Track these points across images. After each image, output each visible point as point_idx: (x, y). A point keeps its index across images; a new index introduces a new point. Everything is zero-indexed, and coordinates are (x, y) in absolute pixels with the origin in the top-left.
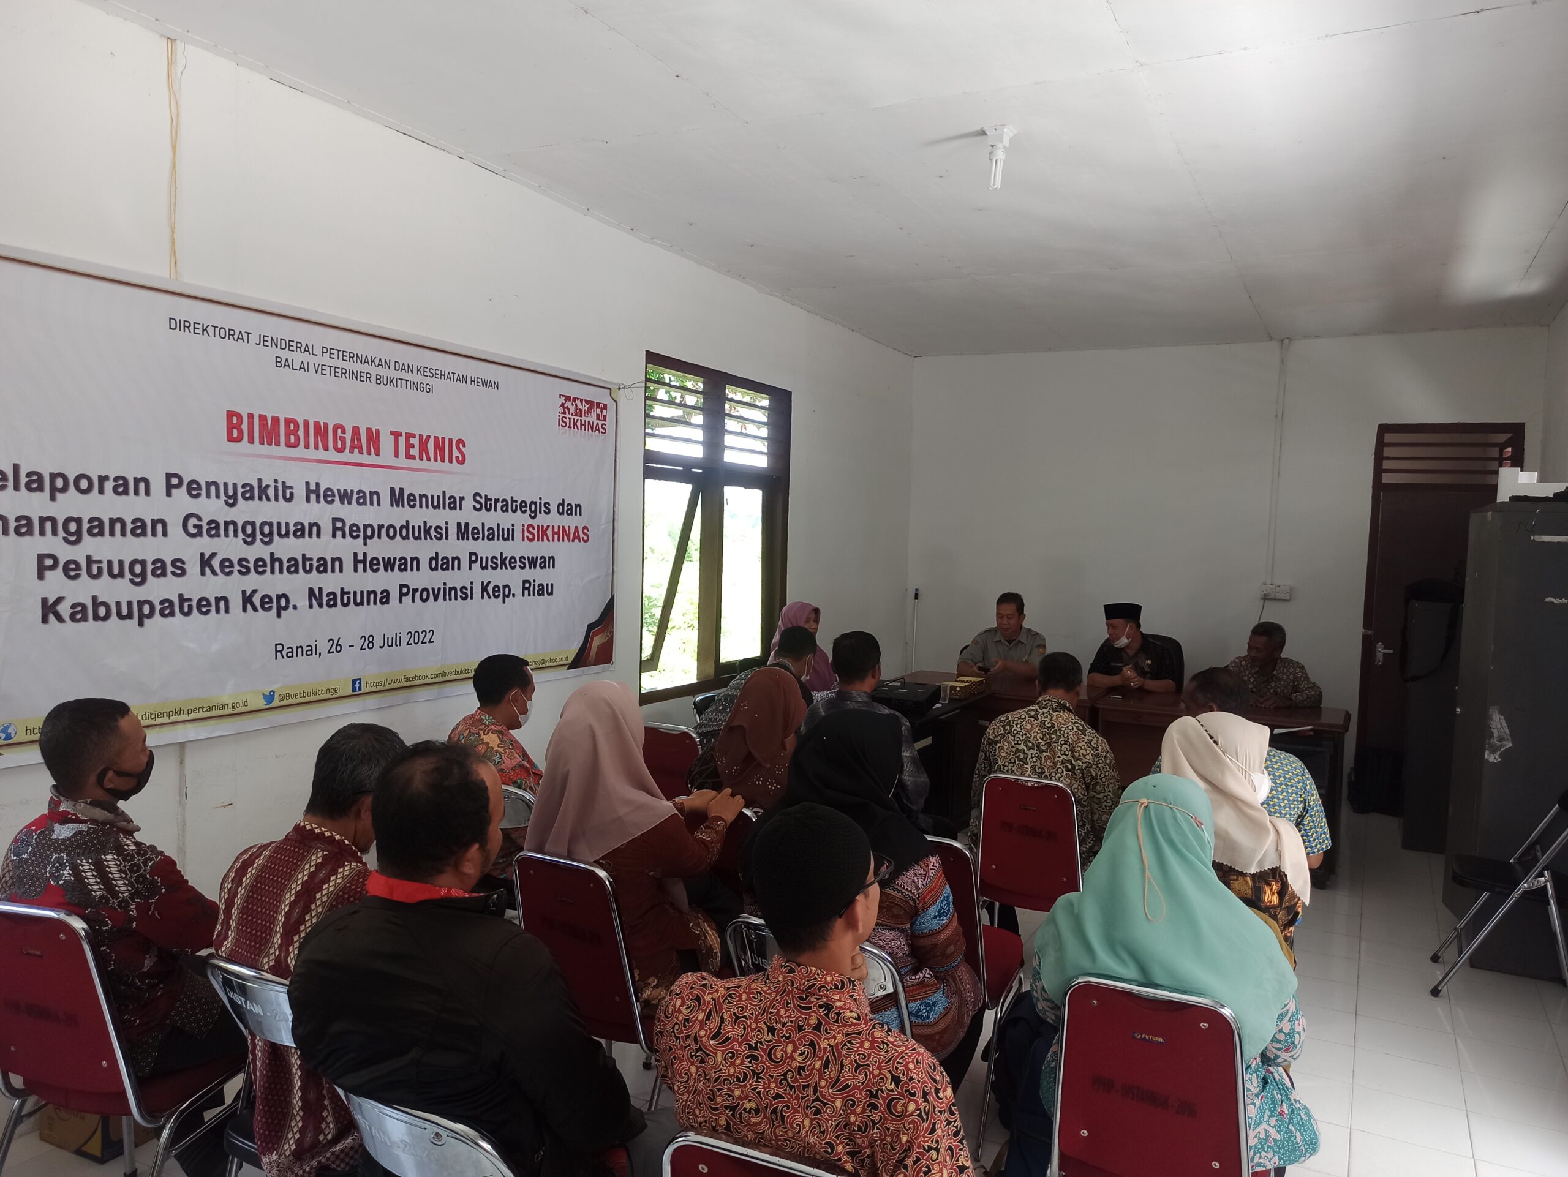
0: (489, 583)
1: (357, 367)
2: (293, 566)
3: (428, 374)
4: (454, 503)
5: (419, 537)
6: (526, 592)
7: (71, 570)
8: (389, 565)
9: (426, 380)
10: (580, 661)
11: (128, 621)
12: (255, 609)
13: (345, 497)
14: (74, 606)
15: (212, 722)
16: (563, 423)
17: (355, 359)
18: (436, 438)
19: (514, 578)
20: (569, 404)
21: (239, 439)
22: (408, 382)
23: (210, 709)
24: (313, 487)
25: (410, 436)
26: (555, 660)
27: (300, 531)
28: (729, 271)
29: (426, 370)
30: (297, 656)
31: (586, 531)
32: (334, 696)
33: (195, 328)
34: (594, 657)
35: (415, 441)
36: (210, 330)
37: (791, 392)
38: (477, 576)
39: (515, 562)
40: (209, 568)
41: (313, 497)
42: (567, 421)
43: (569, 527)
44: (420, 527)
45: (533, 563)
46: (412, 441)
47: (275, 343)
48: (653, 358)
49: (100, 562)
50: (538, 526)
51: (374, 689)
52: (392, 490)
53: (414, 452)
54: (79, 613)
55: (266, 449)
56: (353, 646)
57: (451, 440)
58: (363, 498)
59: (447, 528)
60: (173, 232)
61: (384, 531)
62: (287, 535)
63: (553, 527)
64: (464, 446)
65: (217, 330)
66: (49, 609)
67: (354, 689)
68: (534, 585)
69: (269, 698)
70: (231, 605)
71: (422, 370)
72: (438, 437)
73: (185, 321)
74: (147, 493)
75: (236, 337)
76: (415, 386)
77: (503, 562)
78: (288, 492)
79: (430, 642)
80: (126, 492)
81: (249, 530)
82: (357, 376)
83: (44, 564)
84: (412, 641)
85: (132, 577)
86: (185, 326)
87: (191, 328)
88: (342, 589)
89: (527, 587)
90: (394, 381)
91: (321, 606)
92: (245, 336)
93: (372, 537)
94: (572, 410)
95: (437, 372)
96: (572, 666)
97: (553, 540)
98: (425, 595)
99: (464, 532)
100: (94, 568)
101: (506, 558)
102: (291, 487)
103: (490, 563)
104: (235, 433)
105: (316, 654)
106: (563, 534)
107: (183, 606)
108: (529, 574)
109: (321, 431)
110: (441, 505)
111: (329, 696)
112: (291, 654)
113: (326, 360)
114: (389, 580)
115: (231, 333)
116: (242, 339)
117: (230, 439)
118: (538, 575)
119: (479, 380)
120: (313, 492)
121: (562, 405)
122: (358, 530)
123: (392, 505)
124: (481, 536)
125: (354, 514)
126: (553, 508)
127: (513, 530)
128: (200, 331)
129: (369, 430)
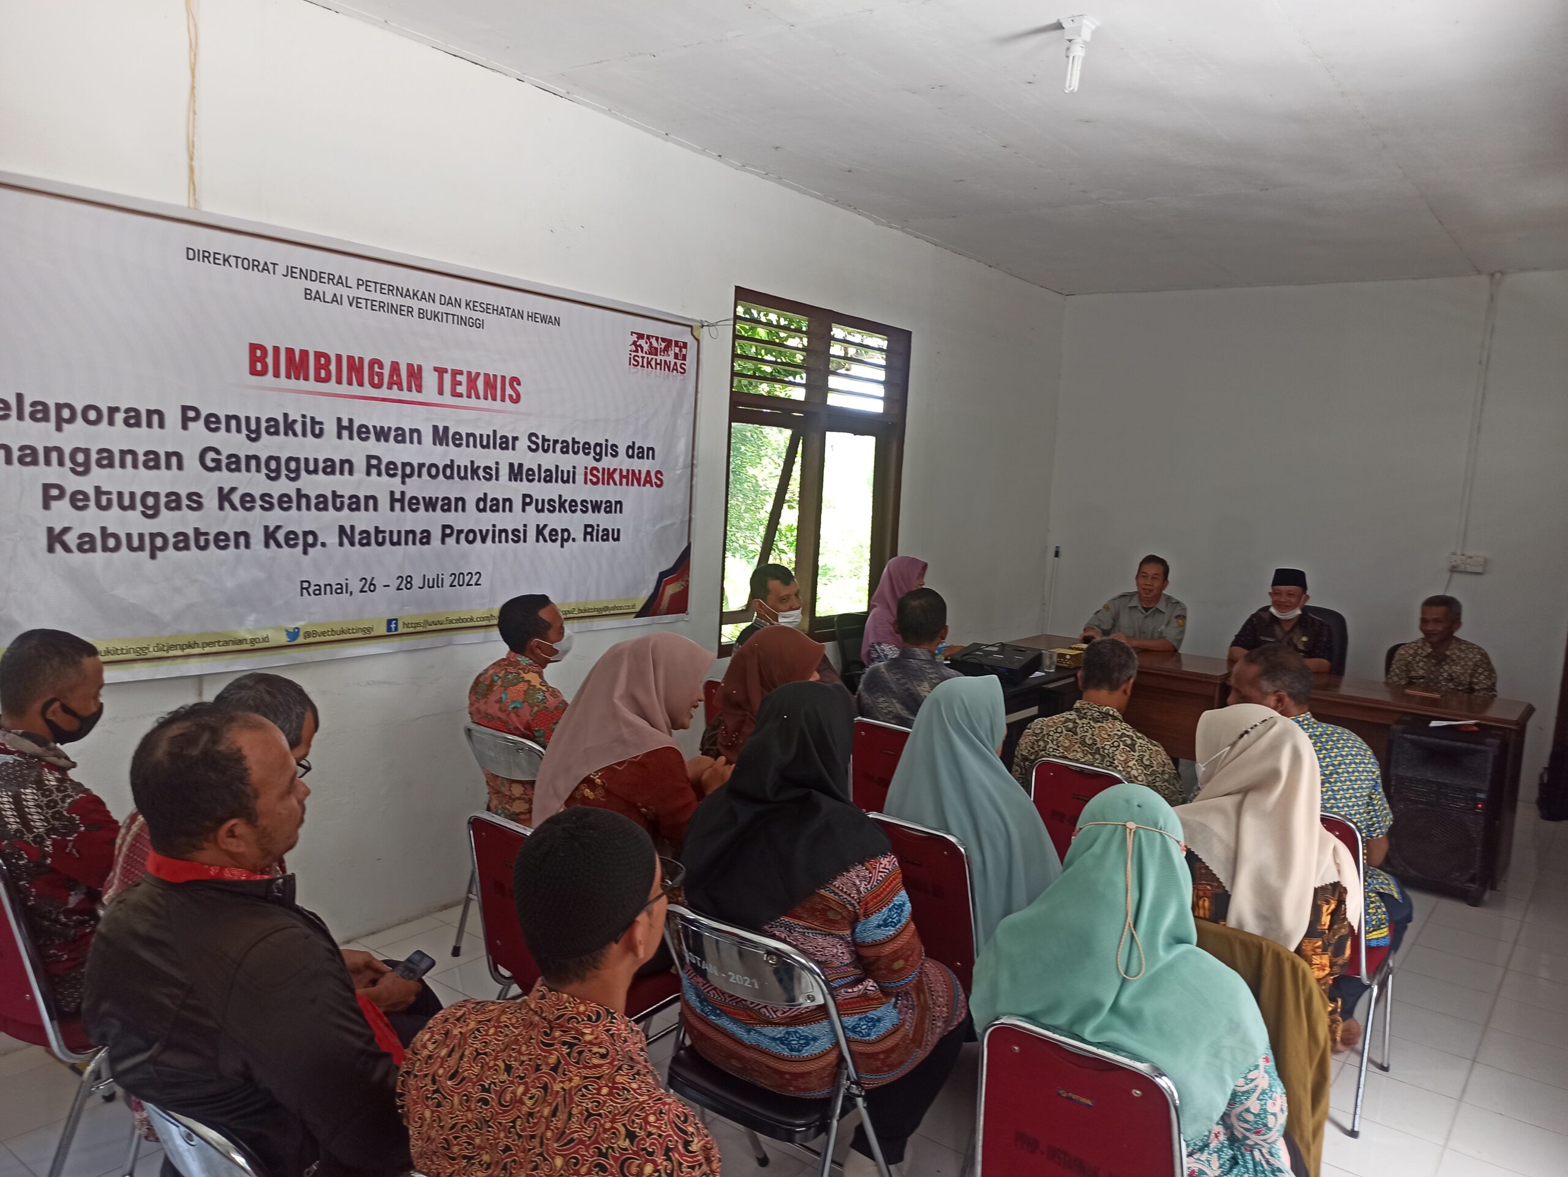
0: (545, 526)
1: (397, 300)
2: (322, 504)
3: (479, 308)
4: (506, 443)
5: (466, 477)
6: (589, 537)
7: (78, 501)
8: (430, 504)
9: (475, 315)
10: (650, 609)
11: (140, 553)
12: (279, 545)
13: (382, 434)
14: (81, 536)
15: (229, 656)
16: (634, 362)
17: (395, 292)
18: (487, 376)
19: (575, 522)
20: (642, 342)
21: (263, 373)
22: (456, 317)
23: (227, 643)
24: (345, 423)
25: (456, 373)
26: (620, 608)
27: (330, 467)
28: (837, 201)
29: (476, 304)
30: (325, 594)
31: (659, 476)
32: (367, 635)
33: (215, 258)
34: (666, 605)
35: (463, 379)
36: (232, 260)
37: (910, 333)
38: (533, 519)
39: (576, 505)
40: (228, 502)
41: (345, 433)
42: (640, 360)
43: (640, 471)
44: (466, 467)
45: (596, 507)
46: (459, 378)
47: (305, 274)
48: (743, 294)
49: (109, 493)
50: (604, 469)
51: (412, 630)
52: (435, 428)
53: (462, 389)
54: (87, 543)
55: (293, 383)
56: (388, 586)
57: (503, 378)
58: (401, 436)
59: (497, 469)
60: (191, 159)
61: (424, 470)
62: (316, 471)
63: (621, 470)
64: (519, 384)
65: (240, 261)
66: (55, 539)
67: (389, 629)
68: (598, 530)
69: (293, 634)
70: (252, 541)
71: (471, 304)
72: (488, 375)
73: (204, 251)
74: (161, 425)
75: (260, 268)
76: (463, 321)
77: (561, 505)
78: (317, 427)
79: (476, 584)
80: (138, 424)
81: (273, 465)
82: (397, 310)
83: (50, 495)
84: (456, 583)
85: (143, 509)
86: (204, 256)
87: (211, 259)
88: (377, 528)
89: (589, 531)
90: (440, 316)
91: (352, 544)
92: (271, 267)
93: (411, 476)
94: (646, 347)
95: (489, 306)
96: (639, 615)
97: (621, 484)
98: (471, 536)
99: (516, 473)
100: (102, 499)
101: (566, 501)
102: (321, 423)
103: (546, 506)
104: (259, 366)
105: (347, 592)
106: (632, 478)
107: (200, 540)
108: (591, 518)
109: (355, 367)
110: (491, 445)
111: (360, 635)
112: (318, 591)
113: (362, 293)
114: (433, 521)
115: (254, 265)
116: (268, 270)
117: (253, 372)
118: (602, 520)
119: (537, 316)
120: (344, 428)
121: (634, 343)
122: (396, 468)
123: (435, 444)
124: (537, 477)
125: (389, 452)
126: (622, 450)
127: (574, 473)
128: (221, 262)
129: (410, 366)
